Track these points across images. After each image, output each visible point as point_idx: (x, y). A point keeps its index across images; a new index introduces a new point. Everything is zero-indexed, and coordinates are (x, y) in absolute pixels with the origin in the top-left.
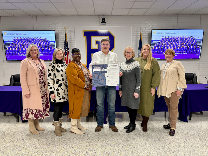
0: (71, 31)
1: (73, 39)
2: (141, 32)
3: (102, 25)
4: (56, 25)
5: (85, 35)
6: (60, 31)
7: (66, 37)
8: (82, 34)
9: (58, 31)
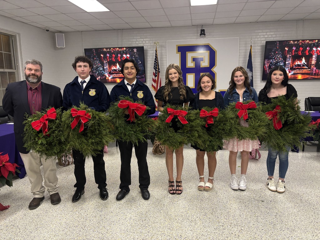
0: (162, 46)
1: (164, 57)
3: (200, 37)
4: (144, 40)
5: (179, 51)
6: (149, 47)
7: (156, 54)
8: (175, 49)
9: (146, 47)
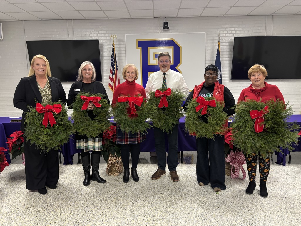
0: (120, 41)
1: (123, 52)
2: (219, 41)
3: (163, 31)
4: (100, 32)
5: (139, 47)
6: (105, 41)
7: (113, 49)
8: (135, 44)
9: (102, 41)
